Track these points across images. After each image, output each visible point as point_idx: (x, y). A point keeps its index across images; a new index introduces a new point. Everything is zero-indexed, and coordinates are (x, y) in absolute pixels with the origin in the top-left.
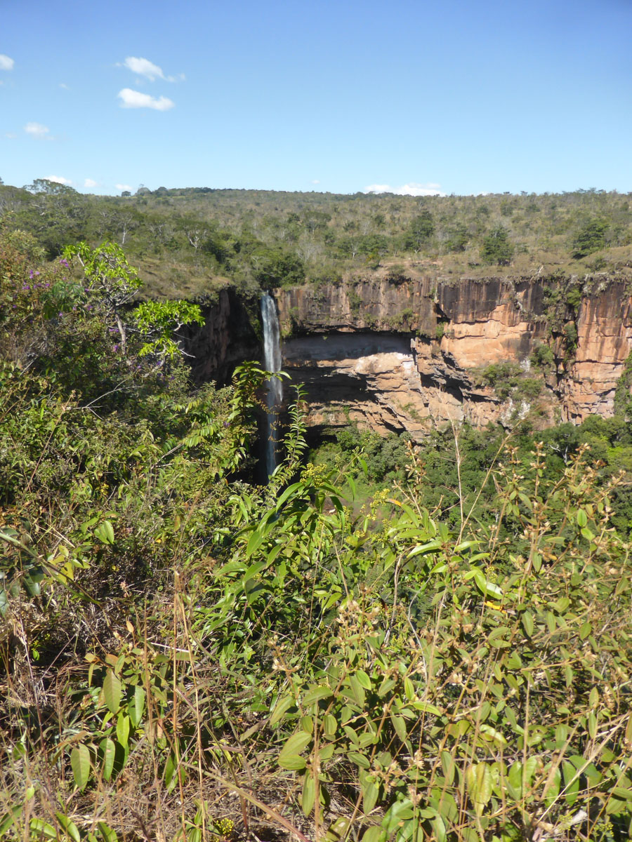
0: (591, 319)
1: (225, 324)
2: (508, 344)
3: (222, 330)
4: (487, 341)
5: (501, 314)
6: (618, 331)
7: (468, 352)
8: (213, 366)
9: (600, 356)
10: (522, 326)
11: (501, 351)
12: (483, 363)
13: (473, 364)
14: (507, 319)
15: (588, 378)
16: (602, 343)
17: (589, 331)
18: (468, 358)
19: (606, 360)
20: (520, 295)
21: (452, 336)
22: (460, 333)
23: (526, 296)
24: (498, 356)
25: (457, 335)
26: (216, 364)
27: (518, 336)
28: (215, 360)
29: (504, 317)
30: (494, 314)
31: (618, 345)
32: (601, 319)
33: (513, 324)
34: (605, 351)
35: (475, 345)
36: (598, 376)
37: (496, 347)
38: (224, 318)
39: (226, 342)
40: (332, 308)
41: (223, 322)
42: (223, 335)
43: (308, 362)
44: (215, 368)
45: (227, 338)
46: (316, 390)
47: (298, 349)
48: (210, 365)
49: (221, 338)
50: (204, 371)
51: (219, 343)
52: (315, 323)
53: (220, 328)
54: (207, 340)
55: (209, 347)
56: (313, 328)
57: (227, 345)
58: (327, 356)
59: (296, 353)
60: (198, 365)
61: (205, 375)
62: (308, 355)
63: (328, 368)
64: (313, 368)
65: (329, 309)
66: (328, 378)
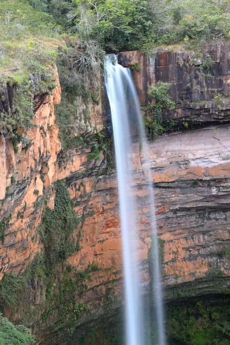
1: (53, 118)
8: (36, 192)
26: (40, 188)
28: (39, 180)
38: (52, 108)
39: (56, 147)
40: (227, 79)
41: (50, 115)
42: (51, 137)
43: (185, 172)
44: (39, 195)
45: (57, 141)
46: (196, 218)
47: (166, 152)
48: (33, 190)
49: (48, 142)
50: (23, 202)
51: (47, 151)
52: (198, 107)
53: (46, 125)
54: (31, 148)
55: (35, 160)
56: (195, 115)
57: (56, 153)
58: (217, 161)
59: (164, 159)
60: (18, 193)
61: (25, 208)
62: (185, 160)
63: (217, 182)
64: (193, 182)
65: (221, 81)
66: (217, 197)
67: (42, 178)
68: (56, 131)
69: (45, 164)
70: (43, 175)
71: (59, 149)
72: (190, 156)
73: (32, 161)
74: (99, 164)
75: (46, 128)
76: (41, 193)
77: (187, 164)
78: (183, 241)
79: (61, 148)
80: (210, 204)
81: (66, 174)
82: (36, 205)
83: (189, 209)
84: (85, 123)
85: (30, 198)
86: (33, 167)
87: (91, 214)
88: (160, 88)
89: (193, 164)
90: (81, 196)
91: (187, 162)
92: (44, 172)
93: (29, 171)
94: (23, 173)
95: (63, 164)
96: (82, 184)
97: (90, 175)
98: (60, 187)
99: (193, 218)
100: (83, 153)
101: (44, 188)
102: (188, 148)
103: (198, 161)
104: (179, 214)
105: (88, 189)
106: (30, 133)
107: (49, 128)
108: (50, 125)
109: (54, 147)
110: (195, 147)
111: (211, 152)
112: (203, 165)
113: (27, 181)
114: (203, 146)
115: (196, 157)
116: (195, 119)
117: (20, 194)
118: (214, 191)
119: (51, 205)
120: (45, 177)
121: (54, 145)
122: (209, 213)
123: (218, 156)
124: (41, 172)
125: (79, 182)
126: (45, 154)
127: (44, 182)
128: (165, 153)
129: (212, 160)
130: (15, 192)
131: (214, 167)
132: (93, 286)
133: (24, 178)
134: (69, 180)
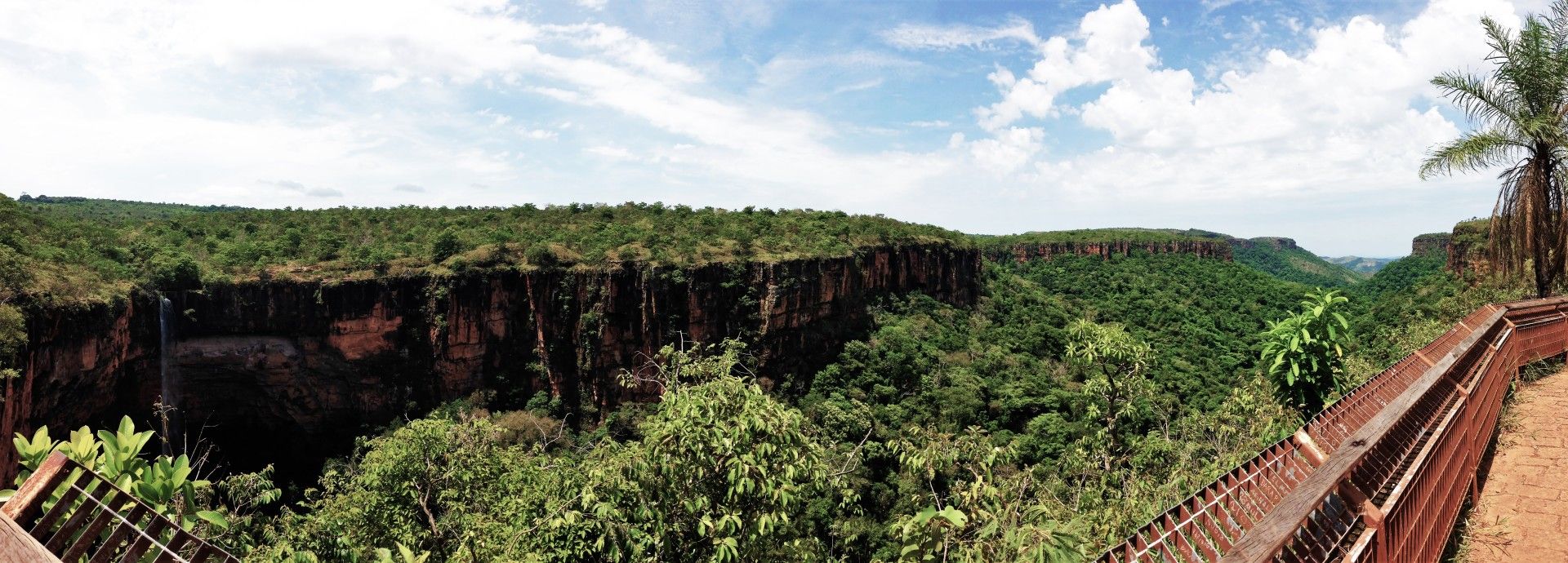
0: (458, 309)
2: (387, 336)
3: (125, 330)
4: (369, 336)
5: (379, 311)
6: (479, 317)
7: (353, 346)
9: (468, 339)
10: (398, 320)
11: (382, 343)
12: (367, 355)
13: (358, 357)
14: (385, 315)
15: (461, 358)
16: (469, 329)
17: (457, 320)
18: (354, 351)
19: (473, 341)
20: (395, 293)
21: (338, 332)
22: (345, 329)
23: (399, 293)
24: (380, 347)
25: (342, 331)
27: (395, 329)
29: (382, 313)
30: (374, 312)
31: (480, 327)
32: (466, 309)
33: (390, 318)
34: (471, 334)
35: (358, 339)
36: (468, 356)
37: (379, 340)
38: (127, 319)
44: (116, 368)
45: (129, 338)
50: (106, 371)
51: (122, 343)
53: (123, 328)
57: (128, 345)
68: (128, 333)
69: (121, 350)
79: (130, 342)
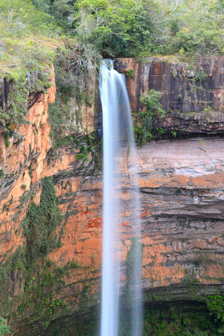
1: (46, 116)
8: (23, 187)
26: (27, 183)
28: (27, 176)
38: (45, 107)
39: (46, 145)
40: (217, 93)
41: (44, 113)
42: (43, 135)
43: (169, 180)
44: (26, 190)
45: (48, 139)
46: (177, 225)
47: (153, 159)
48: (20, 184)
49: (40, 139)
50: (10, 195)
51: (37, 148)
52: (187, 118)
53: (39, 122)
54: (22, 144)
55: (25, 156)
56: (184, 125)
57: (46, 151)
58: (201, 172)
59: (150, 165)
60: (6, 186)
61: (11, 201)
62: (170, 168)
63: (200, 192)
64: (176, 190)
65: (212, 95)
66: (198, 206)
67: (30, 173)
68: (48, 130)
69: (34, 160)
70: (31, 171)
71: (49, 147)
72: (176, 165)
73: (21, 156)
74: (86, 164)
75: (38, 125)
76: (28, 188)
77: (171, 172)
78: (162, 247)
79: (51, 146)
80: (191, 213)
81: (54, 171)
82: (22, 199)
83: (170, 216)
84: (77, 123)
85: (17, 192)
86: (23, 162)
87: (75, 213)
88: (152, 96)
89: (178, 172)
90: (67, 195)
91: (172, 170)
92: (32, 168)
93: (18, 166)
94: (13, 167)
95: (52, 162)
96: (68, 183)
97: (77, 175)
98: (46, 184)
99: (174, 225)
100: (72, 152)
101: (31, 184)
102: (174, 156)
103: (183, 170)
104: (160, 220)
105: (74, 188)
106: (22, 129)
107: (42, 126)
108: (42, 123)
109: (44, 145)
110: (181, 156)
111: (196, 162)
112: (187, 174)
113: (15, 175)
114: (188, 156)
115: (182, 166)
116: (184, 129)
117: (8, 187)
118: (196, 200)
119: (37, 201)
120: (34, 173)
121: (45, 142)
122: (190, 222)
123: (203, 167)
124: (30, 168)
125: (65, 180)
126: (35, 150)
127: (32, 177)
128: (151, 160)
129: (197, 170)
130: (3, 185)
131: (198, 178)
132: (71, 283)
133: (13, 172)
134: (56, 178)
